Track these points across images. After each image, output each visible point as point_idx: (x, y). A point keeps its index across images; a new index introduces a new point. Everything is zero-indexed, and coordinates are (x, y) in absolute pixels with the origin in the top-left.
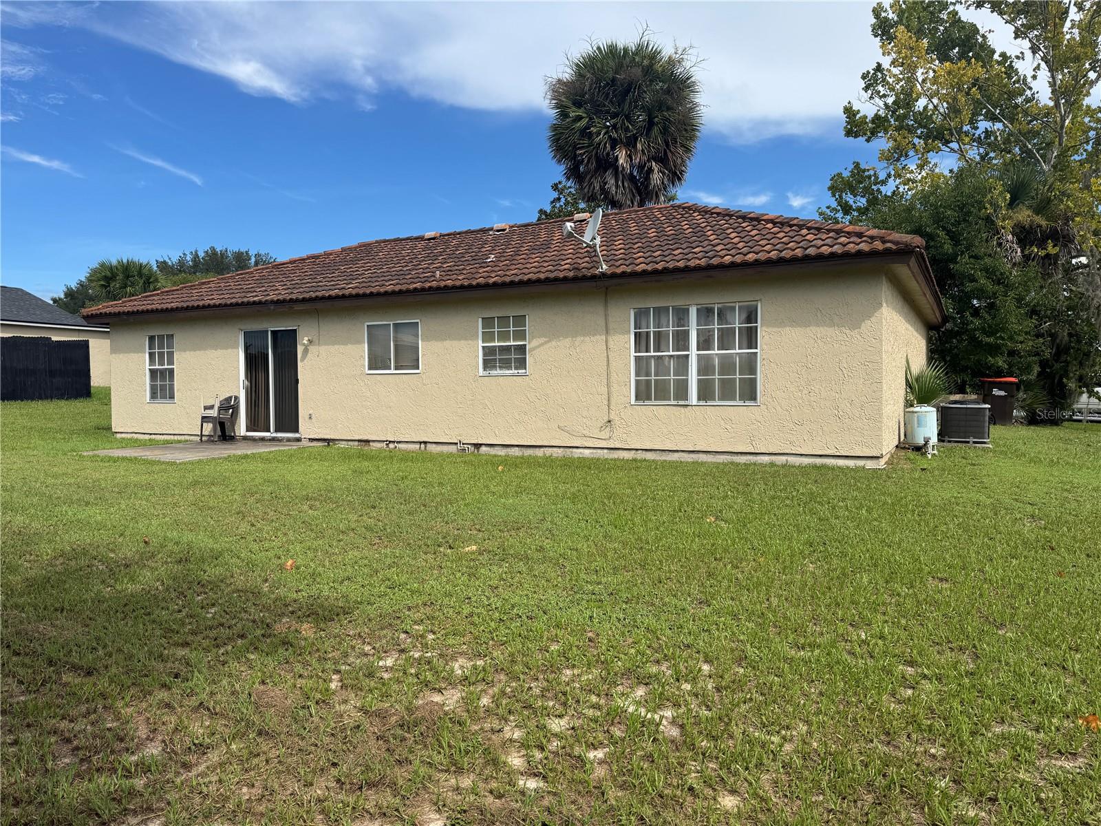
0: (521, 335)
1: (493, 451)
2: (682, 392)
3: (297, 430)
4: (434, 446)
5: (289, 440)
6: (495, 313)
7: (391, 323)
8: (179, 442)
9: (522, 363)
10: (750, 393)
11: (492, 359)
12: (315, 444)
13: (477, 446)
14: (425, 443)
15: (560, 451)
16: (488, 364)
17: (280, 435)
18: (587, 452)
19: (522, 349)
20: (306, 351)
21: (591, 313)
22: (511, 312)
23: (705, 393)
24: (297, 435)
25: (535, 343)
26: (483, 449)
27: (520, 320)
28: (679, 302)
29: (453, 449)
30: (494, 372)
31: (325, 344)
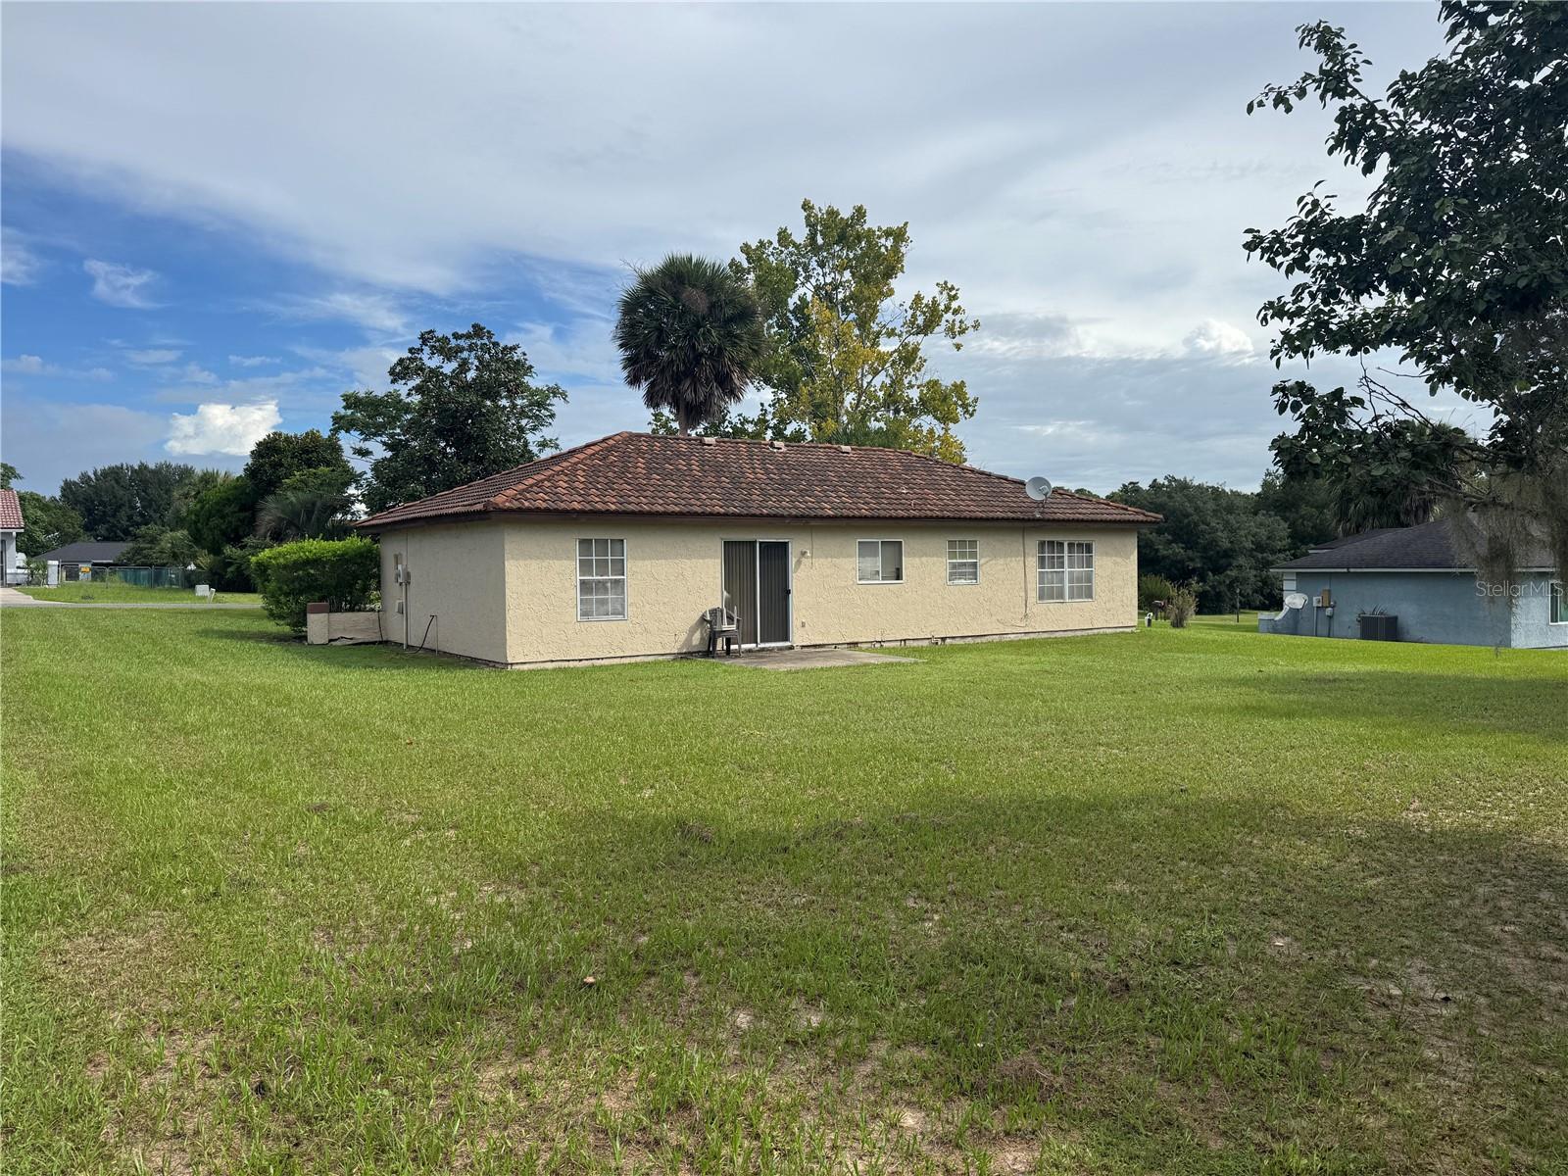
0: (973, 555)
1: (954, 642)
2: (1061, 595)
3: (786, 639)
4: (912, 642)
5: (781, 649)
6: (958, 538)
7: (880, 541)
8: (637, 664)
9: (975, 576)
10: (1089, 594)
11: (956, 572)
12: (806, 650)
13: (943, 639)
14: (905, 640)
15: (997, 637)
16: (952, 576)
17: (767, 645)
18: (1012, 636)
19: (975, 565)
20: (799, 562)
21: (1013, 542)
22: (969, 538)
23: (1072, 597)
24: (788, 644)
25: (983, 561)
26: (948, 641)
27: (973, 544)
28: (1059, 539)
29: (926, 643)
30: (956, 582)
31: (819, 557)
